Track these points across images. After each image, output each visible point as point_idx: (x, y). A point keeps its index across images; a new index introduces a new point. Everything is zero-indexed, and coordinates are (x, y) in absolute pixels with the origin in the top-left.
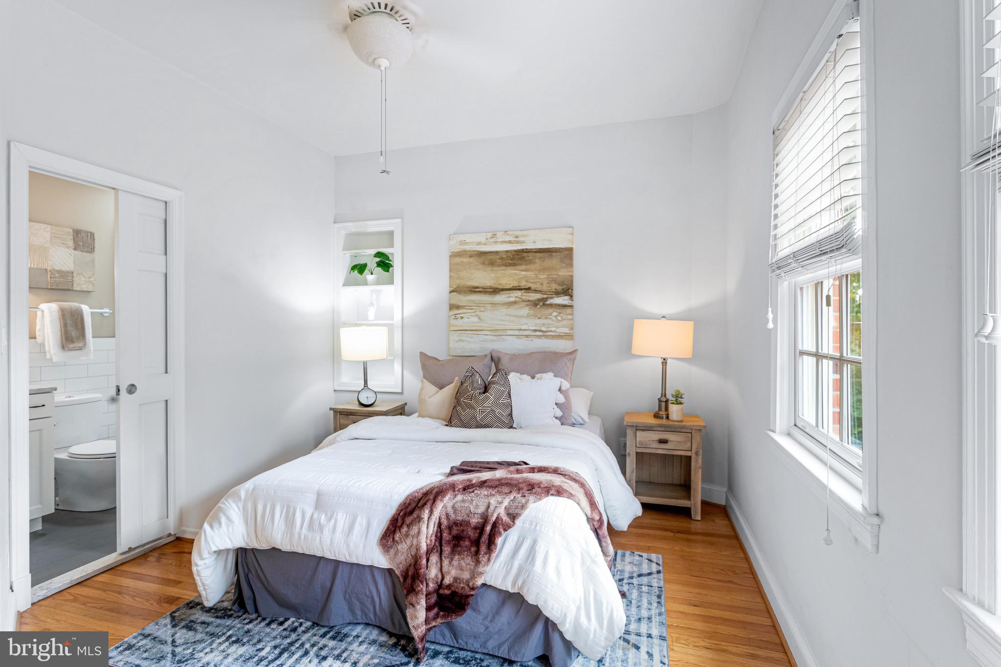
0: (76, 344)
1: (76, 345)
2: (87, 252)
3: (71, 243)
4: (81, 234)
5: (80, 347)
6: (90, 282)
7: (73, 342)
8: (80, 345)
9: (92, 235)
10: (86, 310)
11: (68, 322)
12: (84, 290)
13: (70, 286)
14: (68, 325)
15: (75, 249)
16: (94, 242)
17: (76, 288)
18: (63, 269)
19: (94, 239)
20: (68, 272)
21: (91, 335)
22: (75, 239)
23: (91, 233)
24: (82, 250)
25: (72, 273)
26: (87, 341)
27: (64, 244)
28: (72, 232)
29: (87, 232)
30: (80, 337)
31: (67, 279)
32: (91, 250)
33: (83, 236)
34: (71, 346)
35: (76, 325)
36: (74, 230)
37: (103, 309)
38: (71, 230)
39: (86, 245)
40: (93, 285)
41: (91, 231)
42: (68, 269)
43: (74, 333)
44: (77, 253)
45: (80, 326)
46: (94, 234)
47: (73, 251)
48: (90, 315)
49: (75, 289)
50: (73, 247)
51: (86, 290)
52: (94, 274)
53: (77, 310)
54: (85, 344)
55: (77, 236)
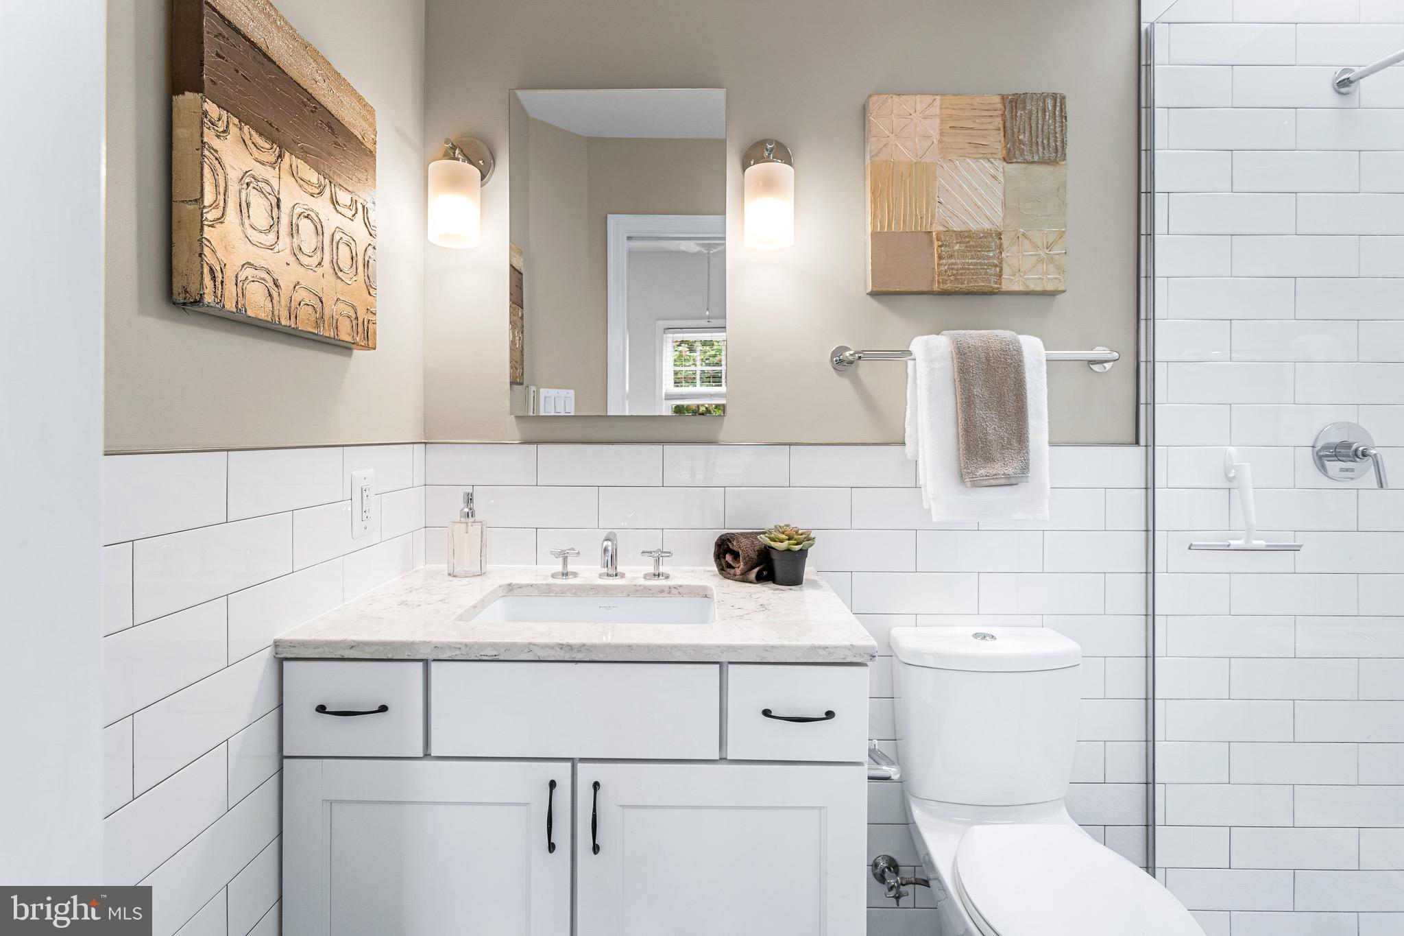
0: (998, 465)
1: (997, 468)
2: (1043, 162)
3: (995, 141)
4: (1024, 108)
5: (1008, 476)
6: (1051, 259)
7: (989, 459)
8: (1010, 471)
9: (1059, 101)
10: (1033, 350)
11: (976, 391)
12: (1033, 287)
13: (993, 279)
14: (977, 401)
15: (1008, 159)
16: (1063, 127)
17: (1011, 283)
18: (973, 227)
19: (1064, 117)
20: (987, 234)
21: (1045, 437)
22: (1008, 124)
23: (1054, 97)
24: (1029, 158)
25: (999, 235)
26: (1032, 456)
27: (977, 145)
28: (1000, 106)
29: (1043, 97)
30: (1009, 443)
31: (983, 257)
32: (1055, 154)
33: (1030, 111)
34: (982, 471)
35: (1001, 401)
36: (1003, 98)
37: (1092, 350)
38: (997, 99)
39: (1040, 140)
40: (1060, 270)
41: (1052, 91)
42: (987, 226)
43: (993, 429)
44: (1009, 168)
45: (1010, 406)
46: (1063, 98)
47: (1000, 164)
48: (1044, 368)
49: (1005, 287)
50: (1001, 152)
51: (1039, 288)
52: (1061, 235)
53: (1004, 351)
54: (1025, 468)
55: (1014, 117)
